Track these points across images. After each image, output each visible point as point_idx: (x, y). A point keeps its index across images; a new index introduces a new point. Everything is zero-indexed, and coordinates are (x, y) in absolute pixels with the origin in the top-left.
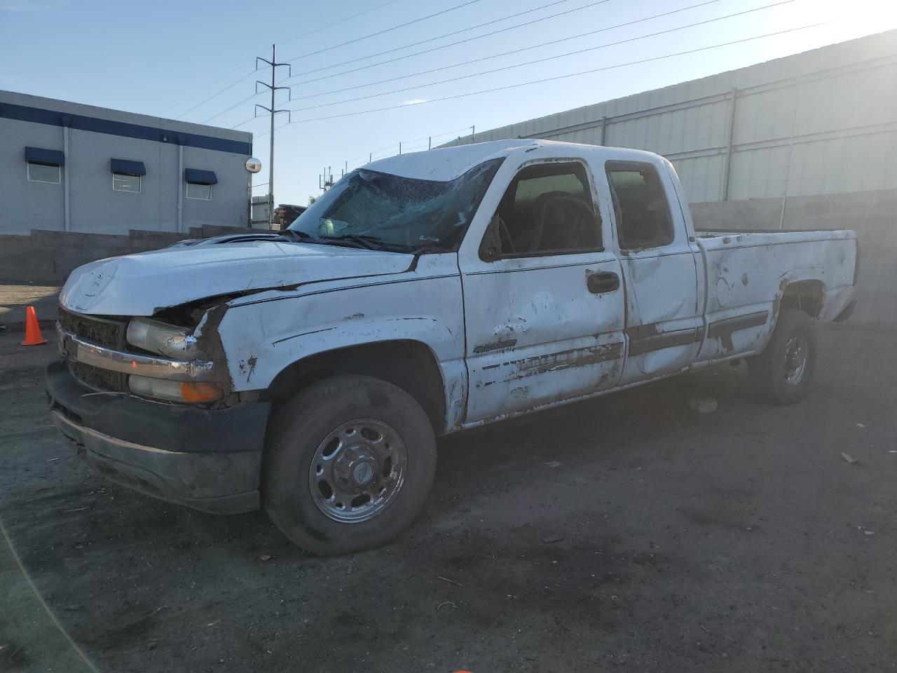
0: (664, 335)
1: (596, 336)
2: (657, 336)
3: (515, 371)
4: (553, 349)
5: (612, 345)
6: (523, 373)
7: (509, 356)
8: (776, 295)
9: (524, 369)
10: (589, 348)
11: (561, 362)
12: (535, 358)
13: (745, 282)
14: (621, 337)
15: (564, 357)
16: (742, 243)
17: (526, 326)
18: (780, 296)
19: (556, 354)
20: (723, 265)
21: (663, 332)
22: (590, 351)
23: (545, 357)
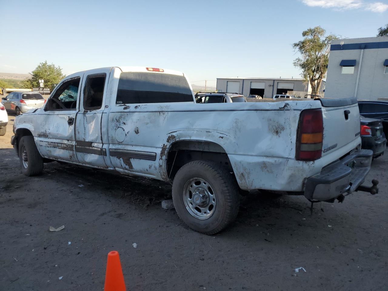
0: (93, 148)
1: (68, 140)
2: (91, 148)
3: (47, 144)
4: (57, 141)
5: (71, 145)
6: (49, 146)
7: (47, 140)
8: (164, 145)
9: (49, 145)
10: (66, 144)
11: (59, 146)
12: (52, 142)
13: (137, 132)
14: (74, 143)
15: (60, 145)
16: (137, 110)
17: (50, 131)
18: (166, 146)
19: (57, 143)
20: (122, 121)
21: (94, 147)
22: (66, 145)
23: (55, 143)
